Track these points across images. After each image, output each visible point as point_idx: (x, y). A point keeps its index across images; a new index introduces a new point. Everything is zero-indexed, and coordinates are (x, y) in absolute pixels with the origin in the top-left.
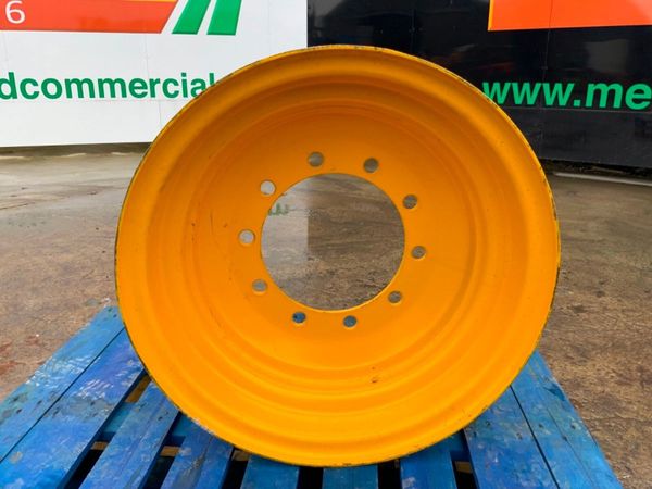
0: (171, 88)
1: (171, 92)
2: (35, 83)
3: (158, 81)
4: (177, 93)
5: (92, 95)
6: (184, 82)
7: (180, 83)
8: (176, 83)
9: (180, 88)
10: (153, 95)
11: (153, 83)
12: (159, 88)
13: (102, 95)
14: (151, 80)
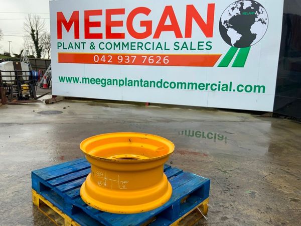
0: (214, 87)
1: (213, 88)
2: (168, 83)
3: (209, 84)
4: (216, 89)
5: (185, 88)
6: (219, 85)
7: (218, 85)
8: (216, 85)
9: (217, 87)
10: (207, 89)
11: (207, 85)
12: (209, 87)
13: (188, 88)
14: (207, 84)
